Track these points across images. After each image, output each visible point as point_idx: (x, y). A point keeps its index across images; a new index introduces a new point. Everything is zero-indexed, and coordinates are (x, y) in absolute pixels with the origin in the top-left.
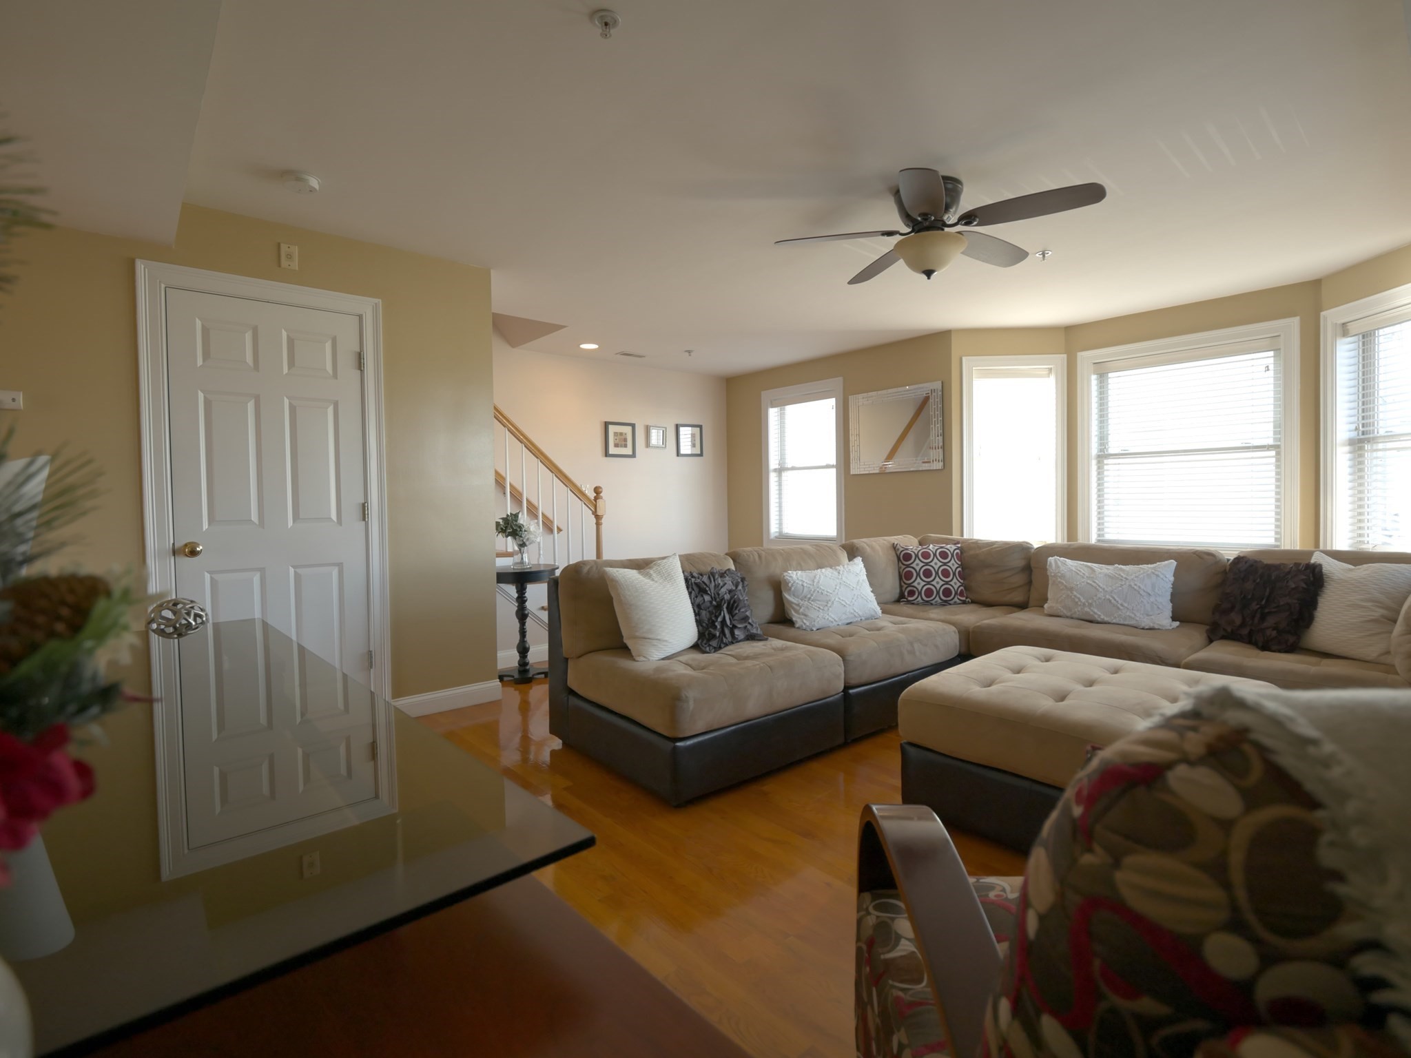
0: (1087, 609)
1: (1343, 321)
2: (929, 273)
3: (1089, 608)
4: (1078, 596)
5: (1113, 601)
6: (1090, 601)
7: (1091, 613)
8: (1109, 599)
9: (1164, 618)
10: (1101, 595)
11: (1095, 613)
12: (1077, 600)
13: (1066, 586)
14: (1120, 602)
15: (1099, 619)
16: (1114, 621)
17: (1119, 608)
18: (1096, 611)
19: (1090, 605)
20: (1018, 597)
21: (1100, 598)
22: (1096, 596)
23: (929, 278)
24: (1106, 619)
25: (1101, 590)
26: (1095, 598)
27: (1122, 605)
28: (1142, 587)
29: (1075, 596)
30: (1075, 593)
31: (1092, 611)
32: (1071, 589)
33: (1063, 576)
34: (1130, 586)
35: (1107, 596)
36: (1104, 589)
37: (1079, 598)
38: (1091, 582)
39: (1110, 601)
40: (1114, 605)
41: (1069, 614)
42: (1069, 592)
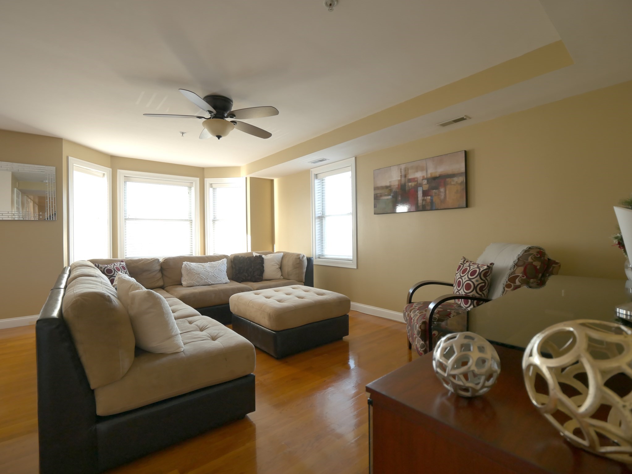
0: (206, 281)
1: (212, 183)
2: (219, 137)
3: (207, 280)
4: (203, 276)
5: (215, 276)
6: (207, 277)
7: (208, 282)
8: (213, 275)
9: (226, 279)
10: (210, 274)
11: (209, 281)
12: (202, 278)
13: (196, 273)
14: (217, 275)
15: (210, 284)
16: (216, 283)
17: (217, 278)
18: (209, 280)
19: (207, 278)
20: (161, 283)
21: (210, 275)
22: (209, 275)
23: (219, 139)
24: (213, 283)
25: (210, 272)
26: (209, 276)
27: (218, 277)
28: (222, 269)
29: (201, 276)
30: (201, 275)
31: (208, 281)
32: (199, 274)
33: (194, 269)
34: (218, 269)
35: (213, 274)
36: (211, 272)
37: (203, 277)
38: (205, 270)
39: (214, 276)
40: (215, 277)
41: (198, 284)
42: (198, 275)
